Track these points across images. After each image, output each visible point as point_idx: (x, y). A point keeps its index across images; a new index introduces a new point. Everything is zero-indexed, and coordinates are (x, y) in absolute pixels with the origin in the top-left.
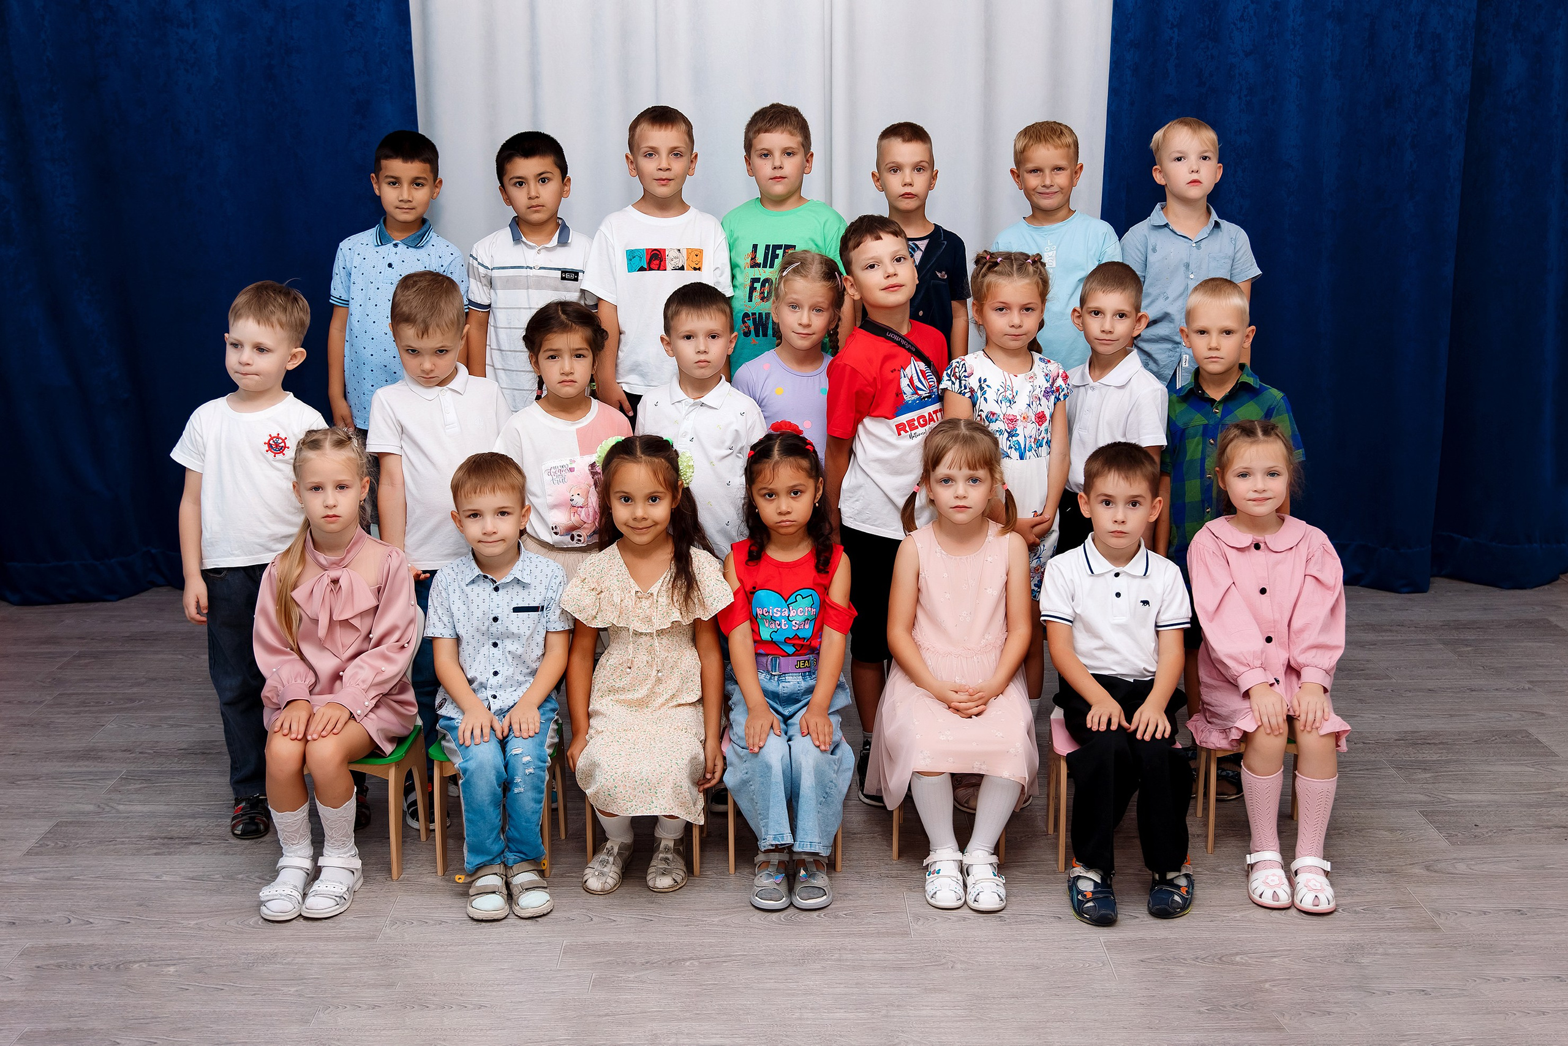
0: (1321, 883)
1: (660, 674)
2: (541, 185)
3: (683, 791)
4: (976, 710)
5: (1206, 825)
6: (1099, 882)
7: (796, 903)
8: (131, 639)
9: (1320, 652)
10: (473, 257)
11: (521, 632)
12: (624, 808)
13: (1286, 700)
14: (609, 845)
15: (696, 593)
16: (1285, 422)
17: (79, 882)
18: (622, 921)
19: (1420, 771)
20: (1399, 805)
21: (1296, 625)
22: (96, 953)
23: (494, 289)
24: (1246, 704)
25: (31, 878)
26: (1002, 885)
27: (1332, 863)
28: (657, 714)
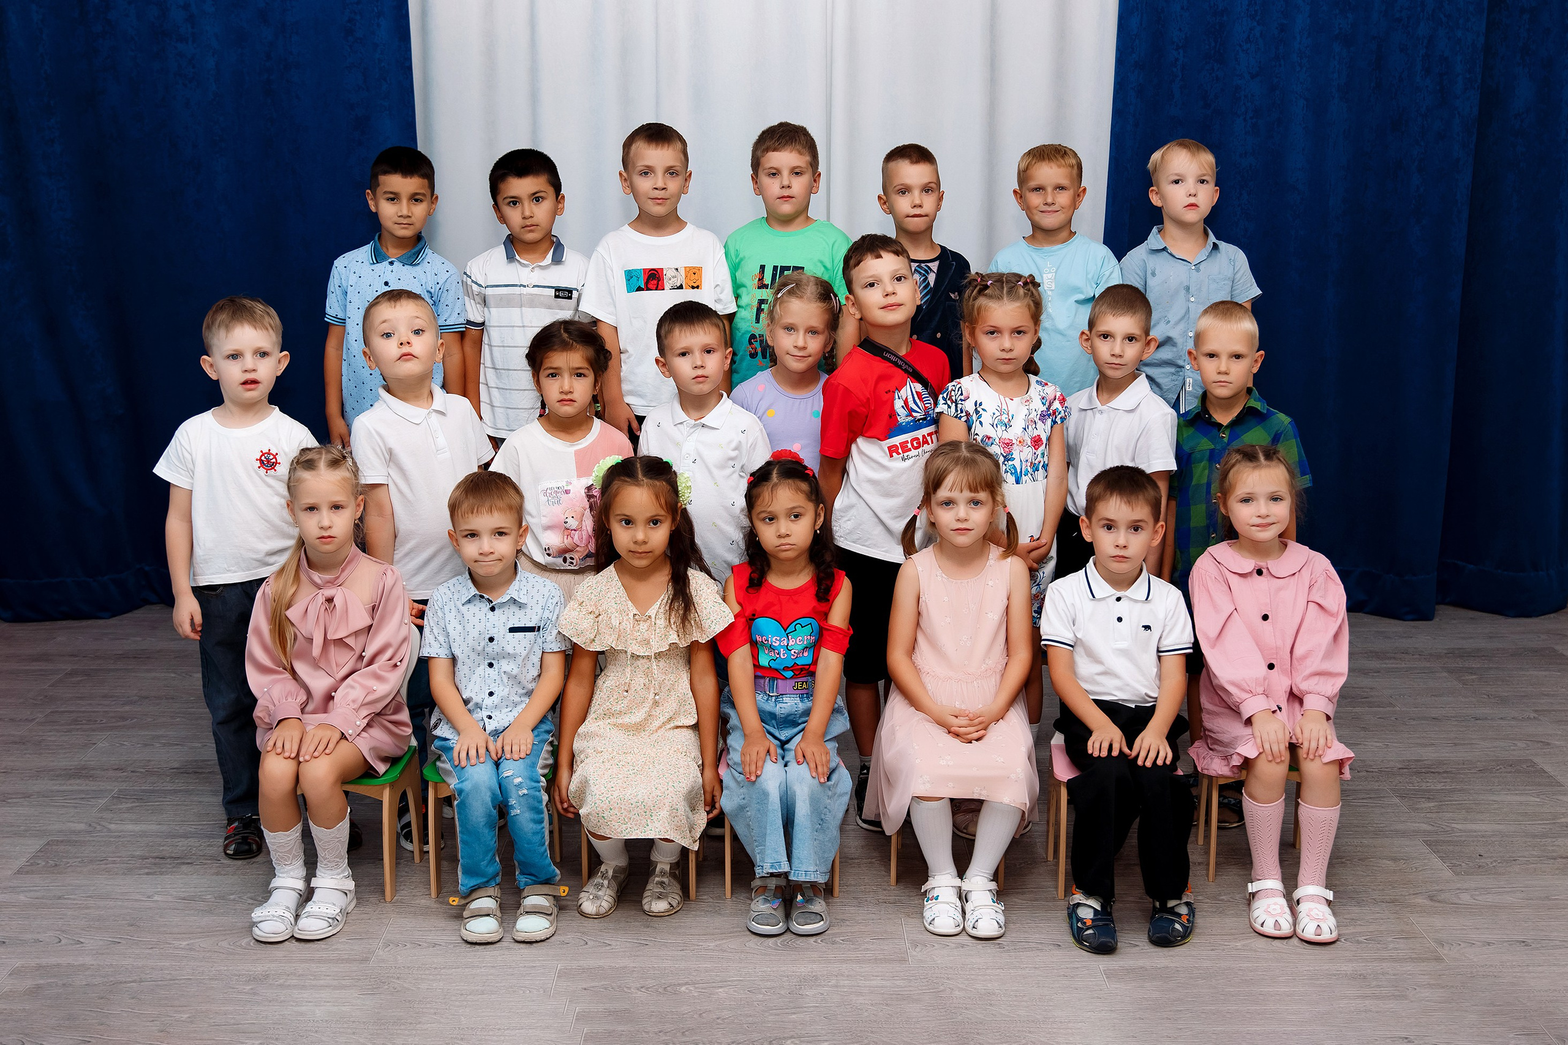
0: (1323, 912)
1: (657, 697)
2: (535, 204)
3: (679, 814)
4: (976, 735)
5: (1207, 852)
6: (1099, 909)
7: (792, 928)
8: (124, 656)
9: (1322, 679)
10: (467, 275)
11: (517, 651)
12: (619, 830)
13: (1289, 727)
14: (603, 868)
15: (692, 615)
16: (1291, 448)
17: (69, 901)
18: (617, 945)
19: (1423, 800)
20: (1403, 834)
21: (1299, 651)
22: (87, 973)
23: (488, 308)
24: (1248, 731)
25: (22, 897)
26: (1001, 912)
27: (1334, 892)
28: (655, 736)
